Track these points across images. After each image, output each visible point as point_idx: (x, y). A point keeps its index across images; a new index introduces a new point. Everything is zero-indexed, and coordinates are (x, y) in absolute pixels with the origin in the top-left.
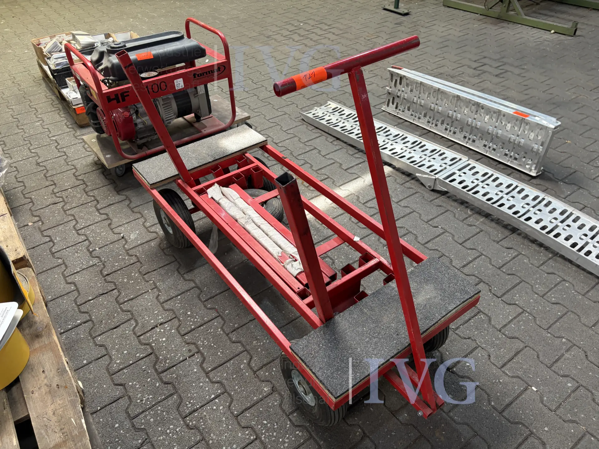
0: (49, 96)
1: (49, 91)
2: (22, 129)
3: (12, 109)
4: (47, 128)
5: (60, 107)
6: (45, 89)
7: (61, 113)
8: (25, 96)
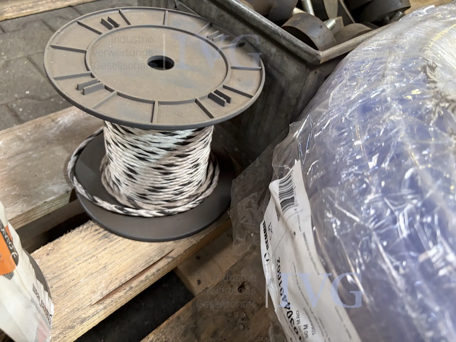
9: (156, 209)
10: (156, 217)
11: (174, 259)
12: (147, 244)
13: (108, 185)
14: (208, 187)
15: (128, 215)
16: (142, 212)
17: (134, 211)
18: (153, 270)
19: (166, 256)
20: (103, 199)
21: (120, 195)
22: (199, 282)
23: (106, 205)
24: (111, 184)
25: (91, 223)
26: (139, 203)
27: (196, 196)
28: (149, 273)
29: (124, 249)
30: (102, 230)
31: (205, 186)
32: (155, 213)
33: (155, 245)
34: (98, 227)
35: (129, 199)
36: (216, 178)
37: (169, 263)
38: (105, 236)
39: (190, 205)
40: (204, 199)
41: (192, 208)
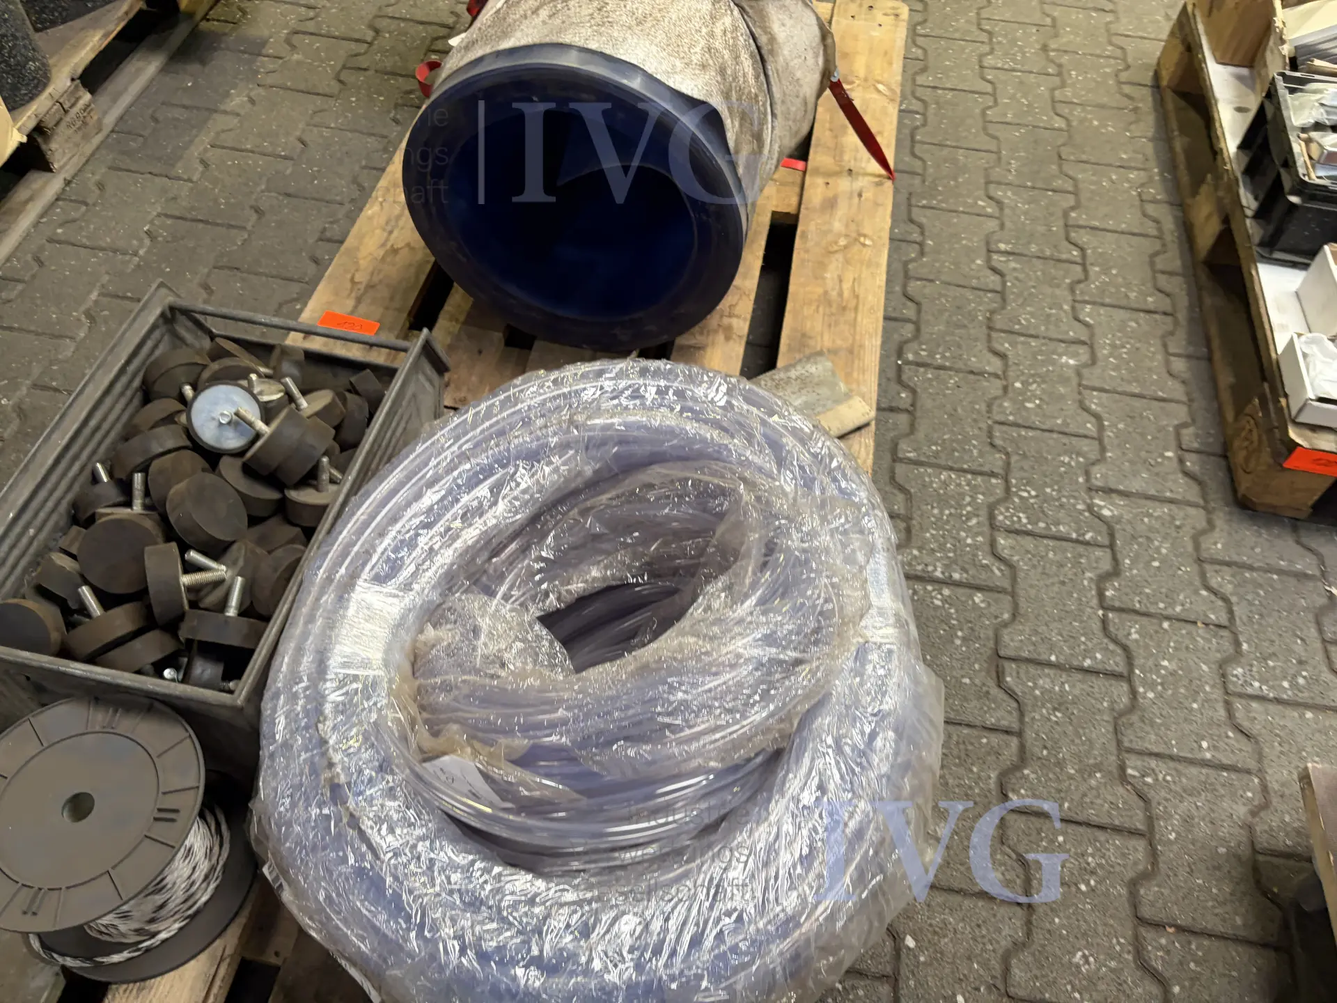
0: (1155, 201)
1: (1161, 174)
2: (1002, 356)
3: (999, 203)
4: (1097, 417)
5: (1183, 301)
6: (1150, 149)
7: (1178, 344)
8: (1065, 152)
9: (175, 921)
10: (181, 929)
11: (232, 956)
12: (193, 963)
13: (101, 933)
14: (221, 846)
15: (148, 950)
16: (163, 936)
17: (153, 941)
18: (218, 983)
19: (222, 959)
20: (108, 954)
21: (124, 935)
22: (277, 954)
23: (116, 958)
24: (103, 929)
25: (114, 987)
26: (153, 928)
27: (213, 869)
28: (215, 990)
29: (172, 986)
30: (131, 985)
31: (216, 849)
32: (177, 925)
33: (203, 957)
34: (125, 986)
35: (138, 931)
36: (224, 827)
37: (229, 965)
38: (140, 990)
39: (212, 886)
40: (225, 866)
41: (217, 888)
